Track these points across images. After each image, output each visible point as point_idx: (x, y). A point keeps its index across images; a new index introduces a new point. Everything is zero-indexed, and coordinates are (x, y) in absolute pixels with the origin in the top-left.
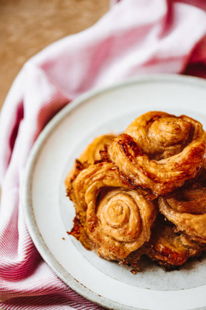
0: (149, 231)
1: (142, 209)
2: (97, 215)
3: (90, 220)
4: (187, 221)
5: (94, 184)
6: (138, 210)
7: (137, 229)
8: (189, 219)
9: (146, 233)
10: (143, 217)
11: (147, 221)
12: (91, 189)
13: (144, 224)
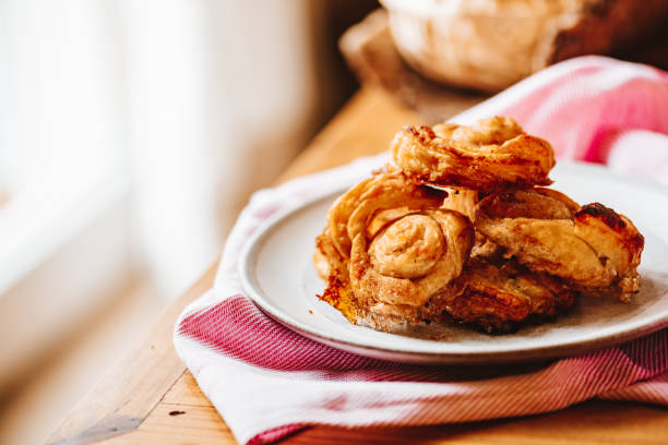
0: (458, 252)
1: (446, 223)
2: (370, 251)
3: (357, 261)
4: (523, 226)
5: (363, 204)
6: (440, 226)
7: (439, 244)
8: (526, 223)
9: (453, 255)
10: (447, 234)
11: (455, 238)
12: (358, 213)
13: (450, 242)
